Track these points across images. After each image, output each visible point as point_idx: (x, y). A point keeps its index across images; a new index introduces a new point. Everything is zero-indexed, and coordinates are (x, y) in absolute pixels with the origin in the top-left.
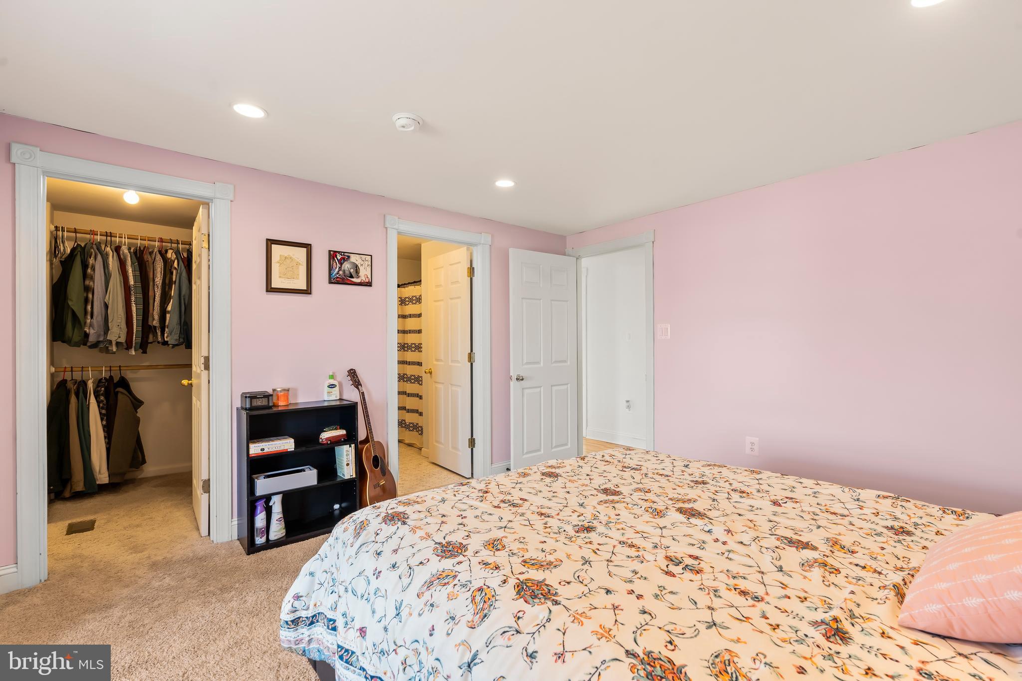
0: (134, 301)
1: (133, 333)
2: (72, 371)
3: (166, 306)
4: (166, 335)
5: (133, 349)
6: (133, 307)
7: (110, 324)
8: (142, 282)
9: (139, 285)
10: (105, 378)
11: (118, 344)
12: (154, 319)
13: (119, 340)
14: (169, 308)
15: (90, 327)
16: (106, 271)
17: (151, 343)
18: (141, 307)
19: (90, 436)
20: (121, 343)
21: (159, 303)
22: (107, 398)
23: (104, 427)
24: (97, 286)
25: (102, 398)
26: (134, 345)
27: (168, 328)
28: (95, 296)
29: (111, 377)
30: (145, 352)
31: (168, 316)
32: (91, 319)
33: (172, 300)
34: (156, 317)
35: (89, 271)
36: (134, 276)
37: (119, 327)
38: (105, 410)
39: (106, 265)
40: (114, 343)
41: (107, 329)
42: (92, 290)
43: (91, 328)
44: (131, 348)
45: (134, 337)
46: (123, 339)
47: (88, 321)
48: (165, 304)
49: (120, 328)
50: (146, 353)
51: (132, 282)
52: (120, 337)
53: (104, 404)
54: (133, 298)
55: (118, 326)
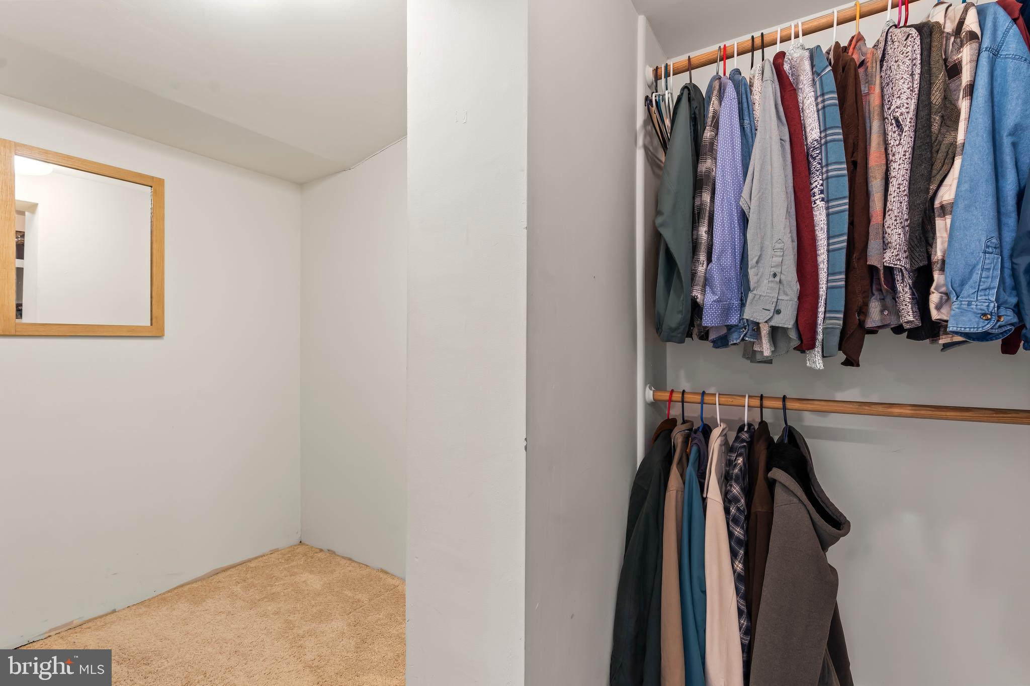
0: (822, 192)
1: (817, 297)
2: (683, 402)
3: (933, 187)
4: (934, 298)
5: (818, 349)
6: (816, 213)
7: (751, 272)
8: (844, 126)
9: (837, 134)
10: (750, 425)
11: (775, 332)
12: (885, 246)
13: (778, 321)
14: (947, 194)
15: (704, 286)
16: (746, 122)
17: (873, 331)
18: (843, 205)
19: (704, 592)
20: (785, 330)
21: (906, 183)
22: (748, 492)
23: (739, 578)
24: (723, 167)
25: (736, 490)
26: (820, 337)
27: (942, 269)
28: (716, 195)
29: (763, 424)
30: (851, 361)
31: (942, 226)
32: (708, 265)
33: (958, 162)
34: (897, 235)
35: (708, 134)
36: (822, 111)
37: (777, 279)
38: (742, 528)
39: (745, 105)
40: (765, 330)
41: (744, 287)
42: (711, 184)
43: (708, 289)
44: (812, 346)
45: (821, 309)
46: (786, 319)
47: (701, 269)
48: (929, 179)
49: (780, 282)
50: (858, 365)
51: (813, 132)
52: (778, 312)
53: (738, 509)
54: (817, 182)
55: (775, 275)
